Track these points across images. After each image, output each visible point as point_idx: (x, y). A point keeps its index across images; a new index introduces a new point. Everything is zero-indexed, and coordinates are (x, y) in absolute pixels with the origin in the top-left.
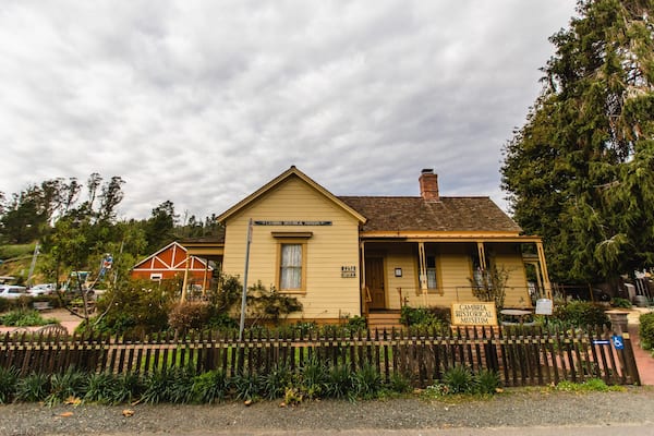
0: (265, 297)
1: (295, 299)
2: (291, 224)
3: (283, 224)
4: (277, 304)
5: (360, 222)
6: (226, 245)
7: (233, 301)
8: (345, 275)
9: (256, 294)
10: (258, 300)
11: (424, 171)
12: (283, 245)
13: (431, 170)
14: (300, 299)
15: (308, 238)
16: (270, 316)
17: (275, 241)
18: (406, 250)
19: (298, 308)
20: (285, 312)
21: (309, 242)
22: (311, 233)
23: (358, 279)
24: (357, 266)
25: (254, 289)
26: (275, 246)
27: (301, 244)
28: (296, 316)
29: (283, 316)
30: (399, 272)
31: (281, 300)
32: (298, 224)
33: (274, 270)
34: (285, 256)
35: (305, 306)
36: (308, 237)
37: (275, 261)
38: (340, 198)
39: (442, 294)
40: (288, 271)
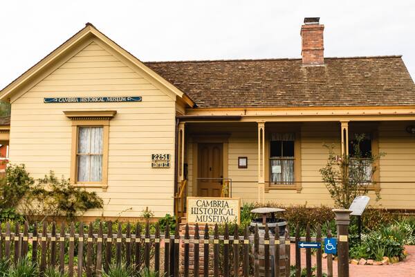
0: (58, 191)
1: (94, 194)
2: (90, 100)
3: (79, 100)
4: (73, 199)
5: (177, 97)
6: (12, 129)
7: (21, 195)
8: (156, 164)
9: (48, 188)
10: (50, 194)
11: (307, 20)
12: (80, 128)
13: (317, 20)
14: (100, 194)
15: (111, 118)
16: (64, 213)
17: (70, 123)
18: (243, 132)
19: (97, 205)
20: (81, 208)
21: (112, 123)
22: (115, 113)
23: (172, 171)
24: (172, 154)
25: (45, 181)
26: (70, 129)
27: (102, 126)
28: (94, 213)
29: (79, 213)
30: (243, 162)
31: (77, 194)
32: (98, 100)
33: (69, 159)
34: (82, 142)
35: (105, 202)
36: (111, 116)
37: (69, 147)
38: (148, 64)
39: (299, 190)
40: (88, 159)
